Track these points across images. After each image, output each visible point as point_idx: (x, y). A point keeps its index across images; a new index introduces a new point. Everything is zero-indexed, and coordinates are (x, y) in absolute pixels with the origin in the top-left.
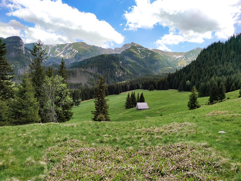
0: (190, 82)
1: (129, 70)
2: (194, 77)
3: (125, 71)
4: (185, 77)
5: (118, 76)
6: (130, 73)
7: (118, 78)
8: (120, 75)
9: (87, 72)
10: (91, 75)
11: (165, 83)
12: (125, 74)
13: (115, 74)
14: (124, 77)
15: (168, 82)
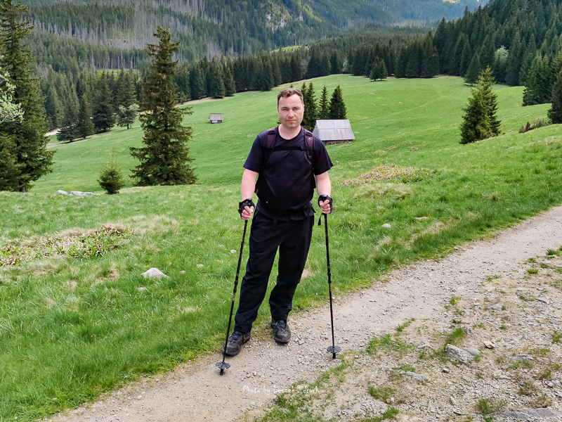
0: (506, 51)
1: (314, 9)
2: (522, 34)
3: (297, 10)
4: (494, 35)
5: (274, 29)
6: (317, 18)
7: (274, 36)
8: (283, 25)
9: (169, 12)
10: (184, 23)
11: (425, 54)
12: (296, 20)
13: (264, 19)
14: (293, 32)
15: (434, 52)
